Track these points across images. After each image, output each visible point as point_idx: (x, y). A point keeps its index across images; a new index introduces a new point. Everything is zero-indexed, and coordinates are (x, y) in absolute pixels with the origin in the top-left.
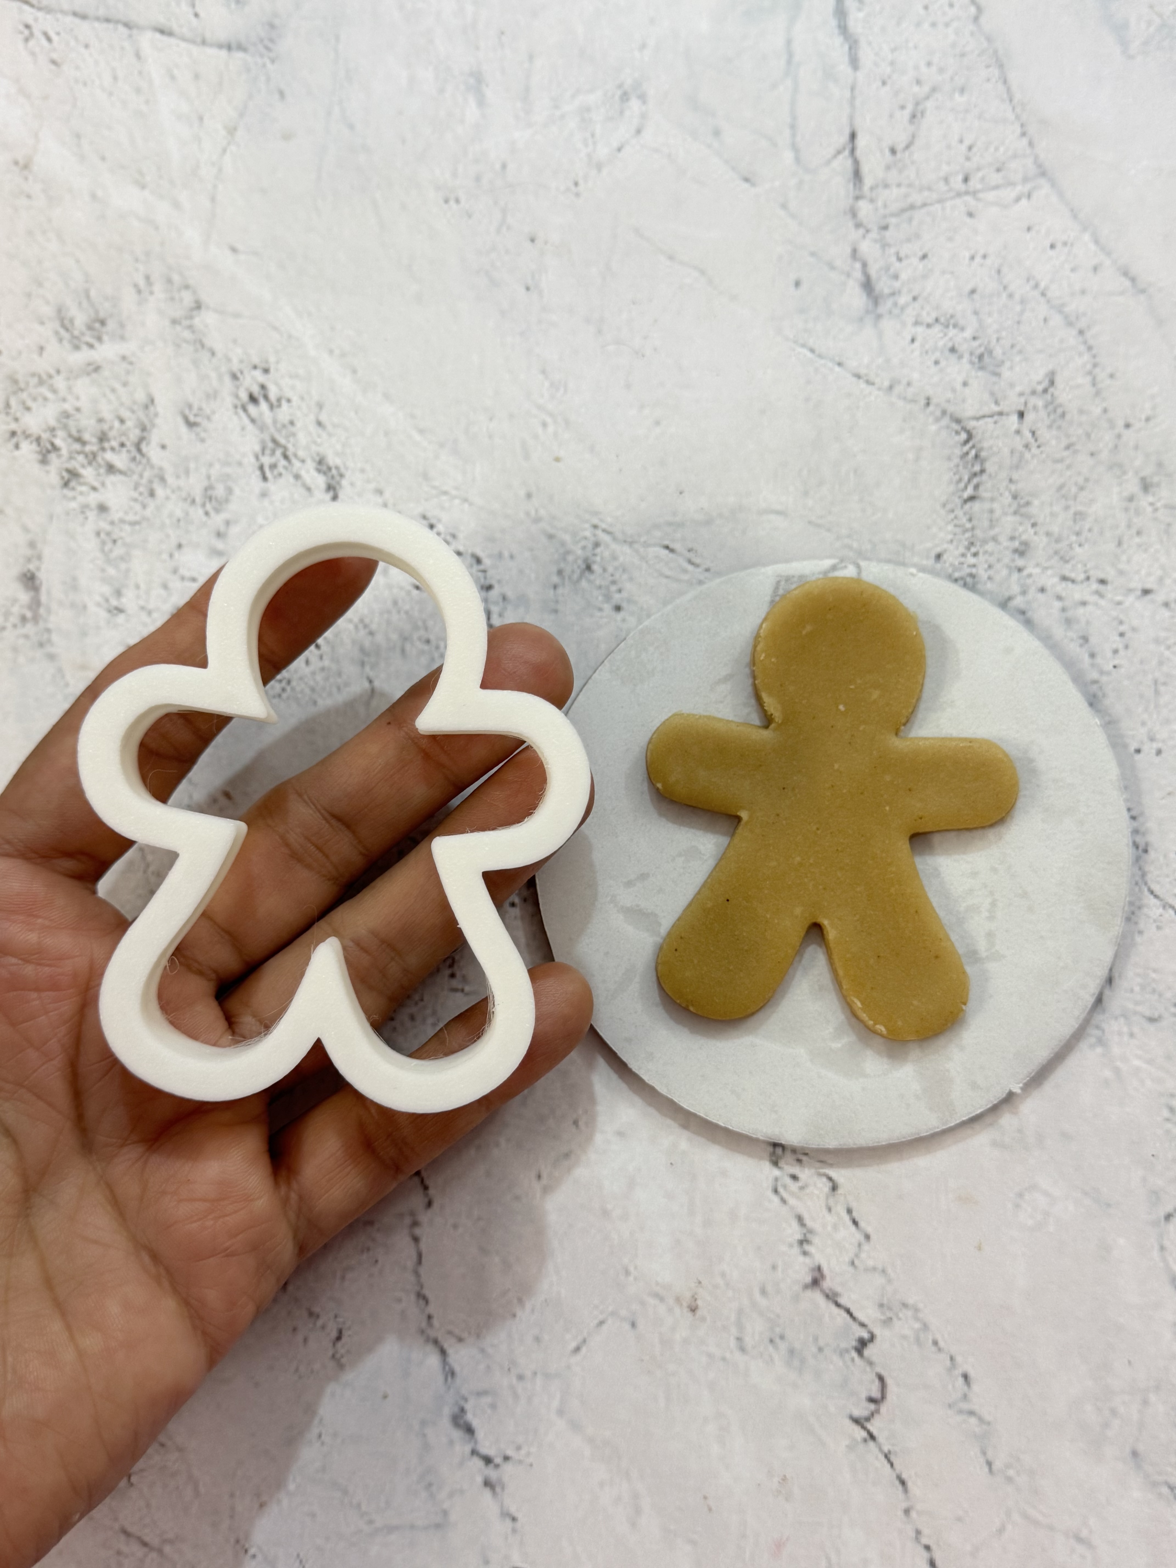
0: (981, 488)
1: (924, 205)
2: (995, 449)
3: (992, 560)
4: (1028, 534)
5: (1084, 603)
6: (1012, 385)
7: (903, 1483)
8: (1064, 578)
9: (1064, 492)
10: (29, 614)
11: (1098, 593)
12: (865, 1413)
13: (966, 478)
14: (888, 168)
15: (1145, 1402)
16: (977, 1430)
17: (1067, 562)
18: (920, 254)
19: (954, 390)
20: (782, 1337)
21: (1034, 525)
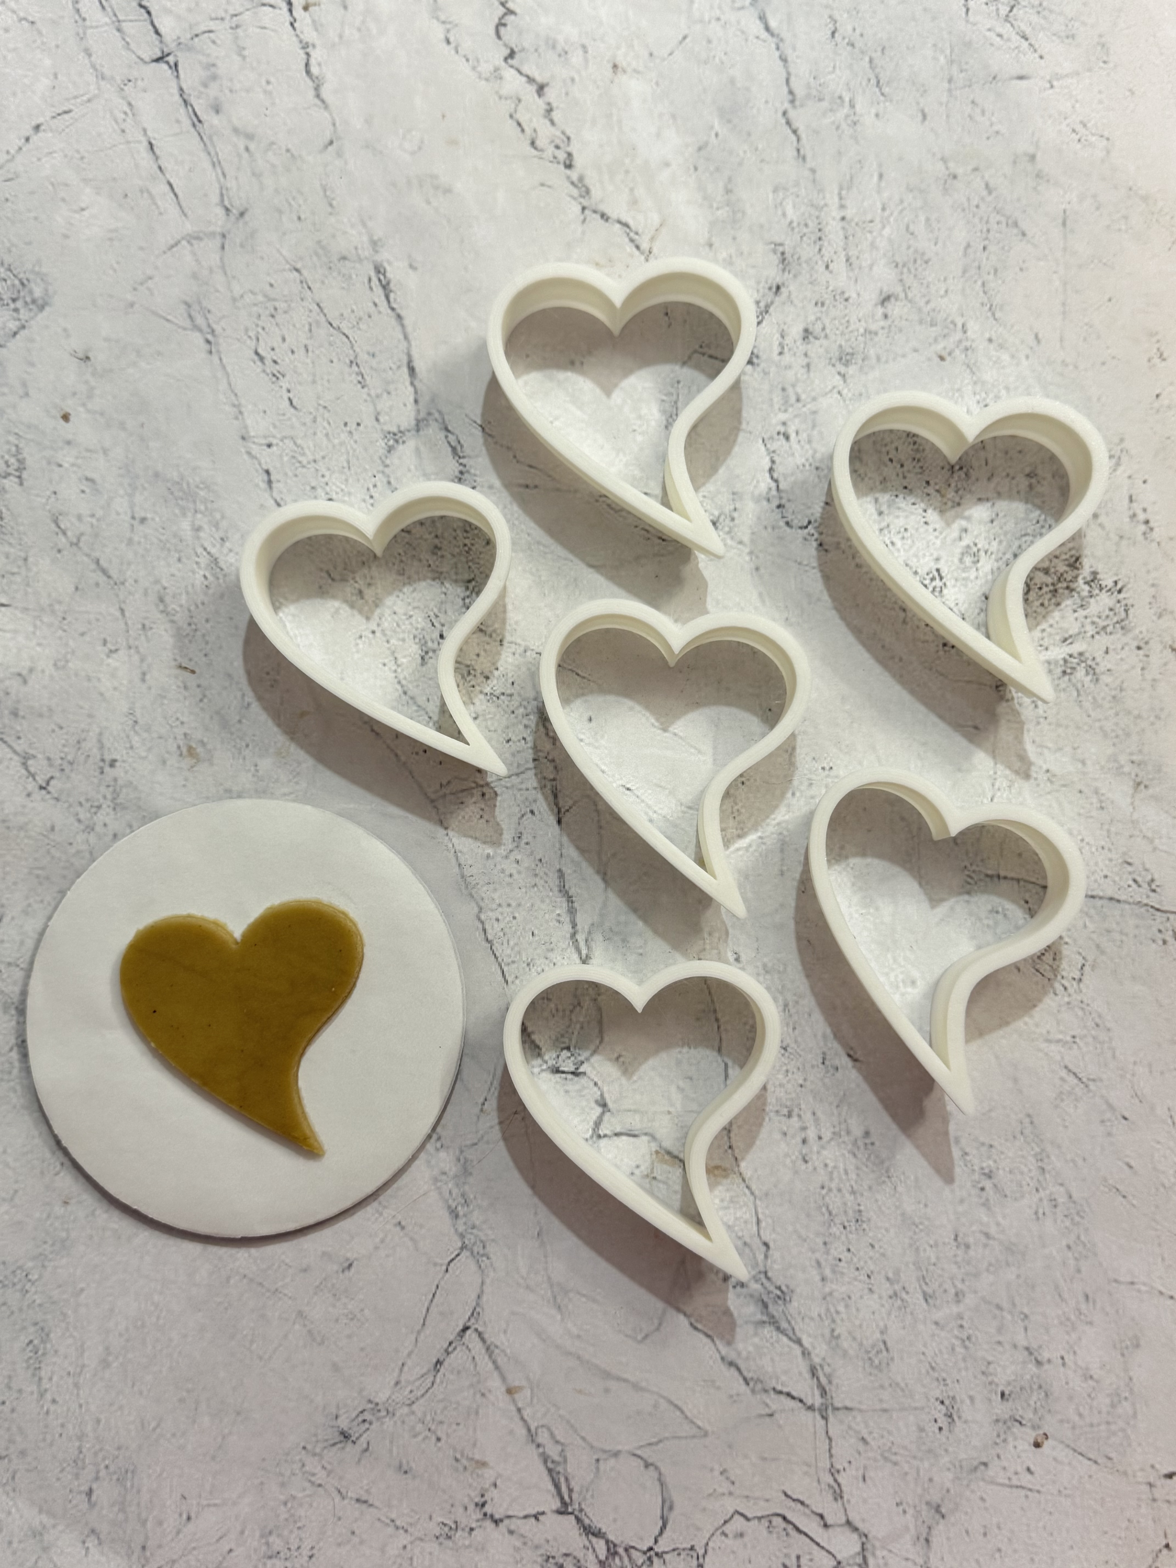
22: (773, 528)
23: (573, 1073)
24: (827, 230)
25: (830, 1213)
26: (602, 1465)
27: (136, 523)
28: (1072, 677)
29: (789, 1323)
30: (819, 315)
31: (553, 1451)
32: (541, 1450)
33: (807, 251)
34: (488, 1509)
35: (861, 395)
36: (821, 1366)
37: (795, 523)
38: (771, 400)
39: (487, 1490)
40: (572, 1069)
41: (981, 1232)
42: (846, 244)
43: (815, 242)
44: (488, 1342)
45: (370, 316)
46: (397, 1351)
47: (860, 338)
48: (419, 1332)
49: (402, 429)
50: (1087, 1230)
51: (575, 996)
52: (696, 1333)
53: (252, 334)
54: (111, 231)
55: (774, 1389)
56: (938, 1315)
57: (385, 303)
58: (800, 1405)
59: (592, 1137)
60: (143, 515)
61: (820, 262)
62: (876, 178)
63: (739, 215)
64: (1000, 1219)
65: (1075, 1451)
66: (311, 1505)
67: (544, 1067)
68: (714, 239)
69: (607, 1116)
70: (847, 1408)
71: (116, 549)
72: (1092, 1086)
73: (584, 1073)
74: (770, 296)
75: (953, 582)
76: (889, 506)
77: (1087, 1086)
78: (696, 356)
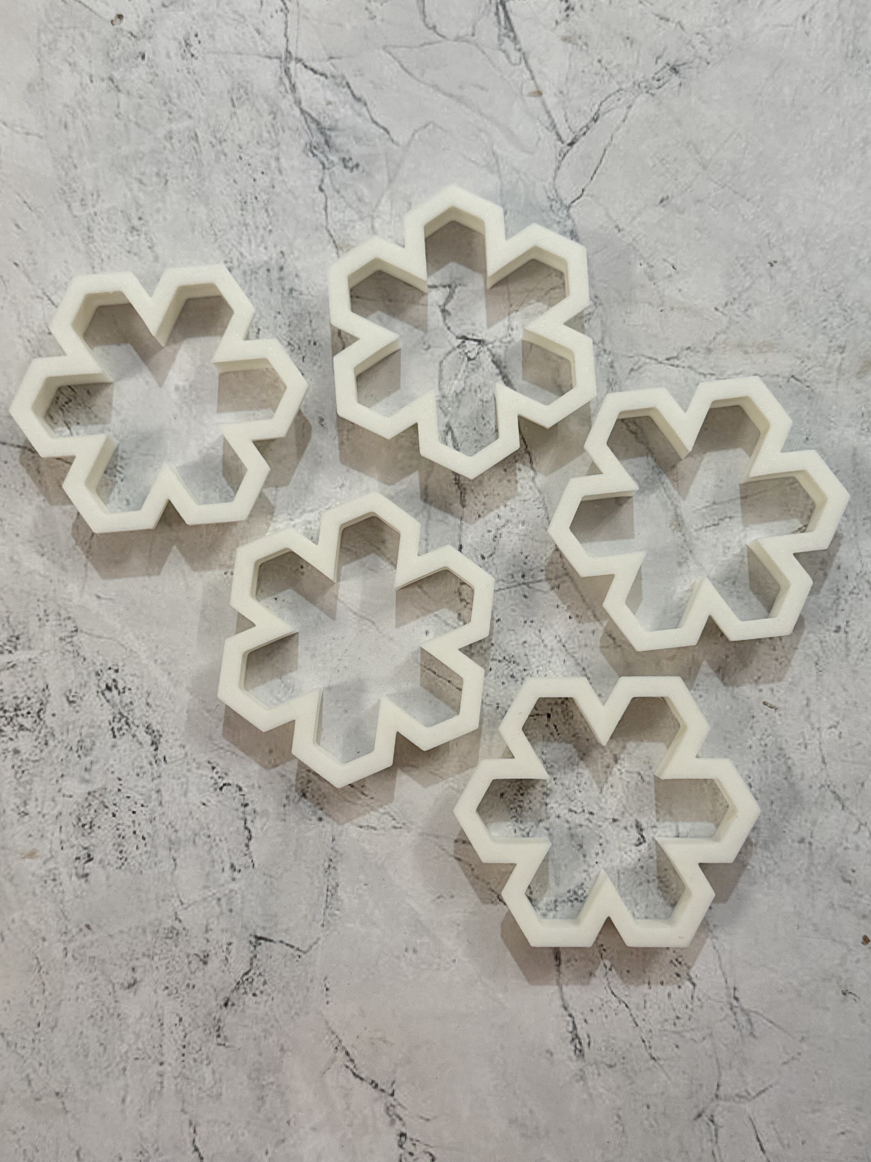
22: (253, 786)
23: (467, 339)
24: (177, 1054)
25: (267, 210)
26: (470, 30)
27: (808, 839)
28: (11, 633)
29: (309, 127)
30: (192, 976)
31: (508, 44)
32: (518, 47)
33: (196, 1036)
34: (564, 5)
35: (163, 900)
36: (286, 91)
37: (234, 789)
38: (242, 903)
39: (564, 20)
40: (467, 342)
41: (145, 185)
42: (162, 1040)
43: (189, 1044)
44: (554, 133)
45: (592, 1010)
46: (628, 131)
47: (159, 952)
48: (609, 144)
49: (570, 904)
50: (59, 179)
51: (460, 401)
52: (385, 126)
53: (699, 1003)
54: (818, 1110)
55: (326, 77)
56: (187, 123)
57: (576, 1023)
58: (307, 64)
59: (456, 287)
60: (802, 845)
61: (186, 1025)
62: (128, 1099)
63: (253, 1076)
64: (129, 195)
65: (91, 10)
66: (706, 19)
67: (490, 346)
68: (279, 1054)
69: (441, 303)
70: (270, 58)
71: (827, 817)
72: (40, 293)
73: (458, 338)
74: (234, 997)
75: (103, 725)
76: (150, 797)
77: (44, 293)
78: (305, 949)
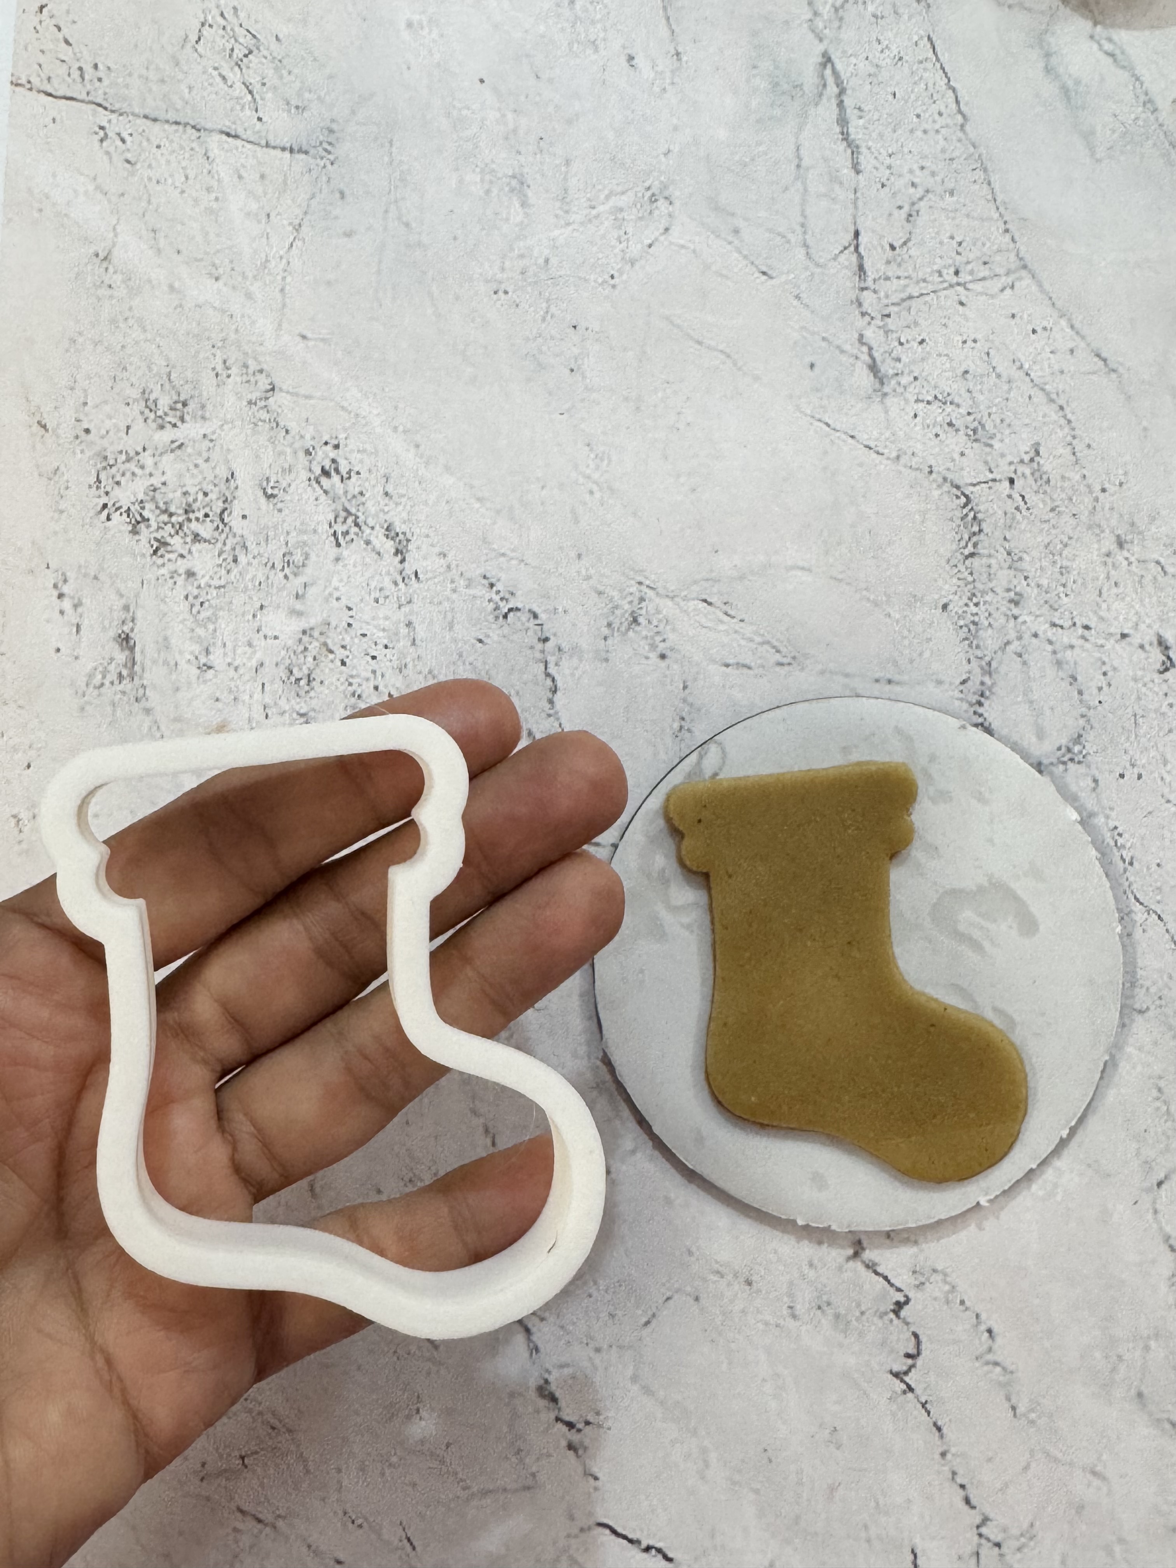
0: (979, 546)
1: (922, 295)
2: (991, 511)
3: (991, 609)
4: (1022, 586)
5: (1072, 647)
6: (1003, 455)
7: (939, 1429)
8: (1054, 625)
9: (1051, 547)
10: (125, 673)
11: (1083, 637)
12: (905, 1368)
13: (966, 537)
14: (888, 262)
15: (1147, 1348)
16: (1001, 1378)
17: (1056, 610)
18: (919, 339)
19: (953, 460)
20: (829, 1304)
21: (1026, 578)
